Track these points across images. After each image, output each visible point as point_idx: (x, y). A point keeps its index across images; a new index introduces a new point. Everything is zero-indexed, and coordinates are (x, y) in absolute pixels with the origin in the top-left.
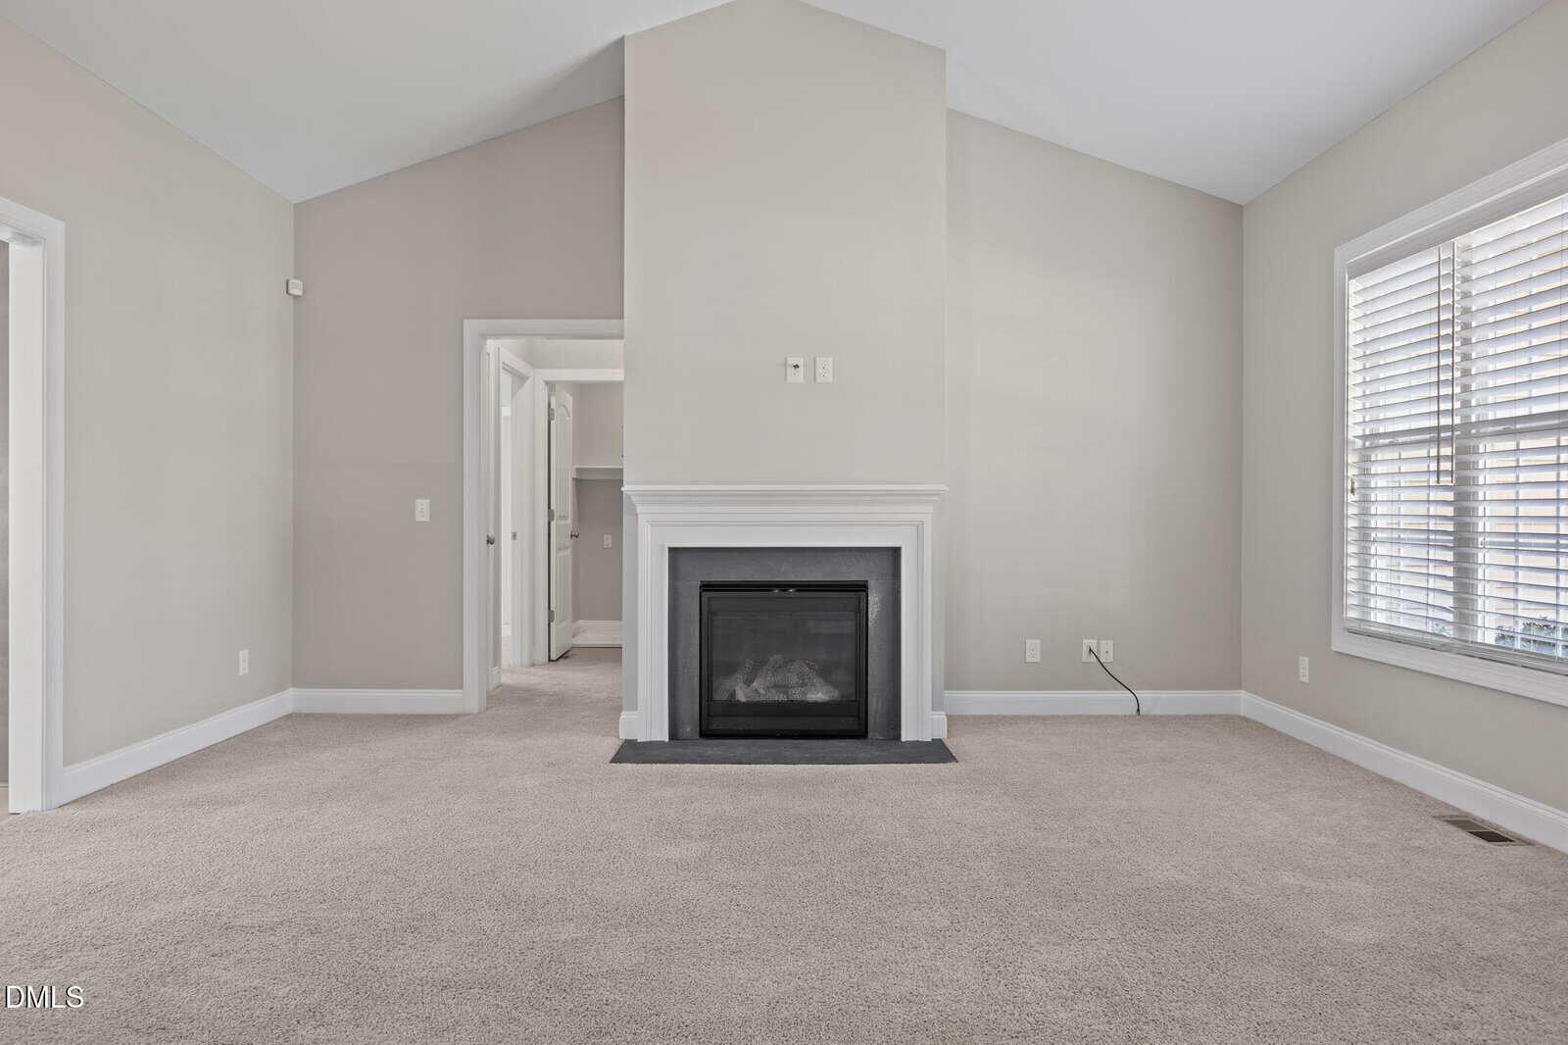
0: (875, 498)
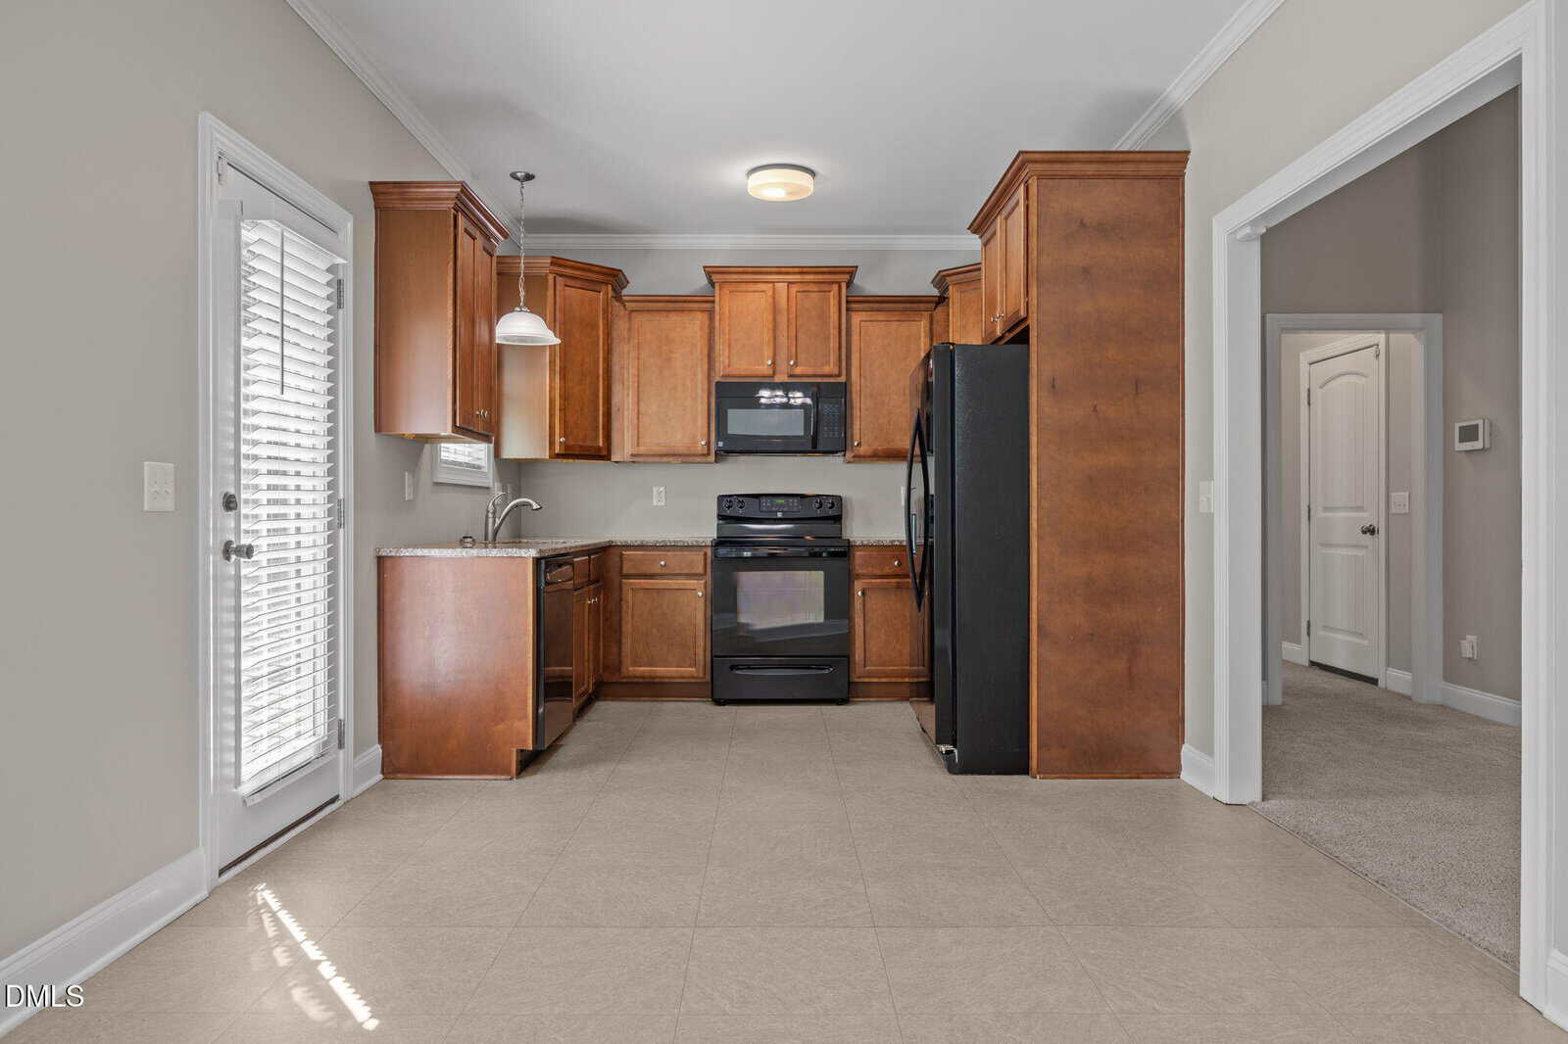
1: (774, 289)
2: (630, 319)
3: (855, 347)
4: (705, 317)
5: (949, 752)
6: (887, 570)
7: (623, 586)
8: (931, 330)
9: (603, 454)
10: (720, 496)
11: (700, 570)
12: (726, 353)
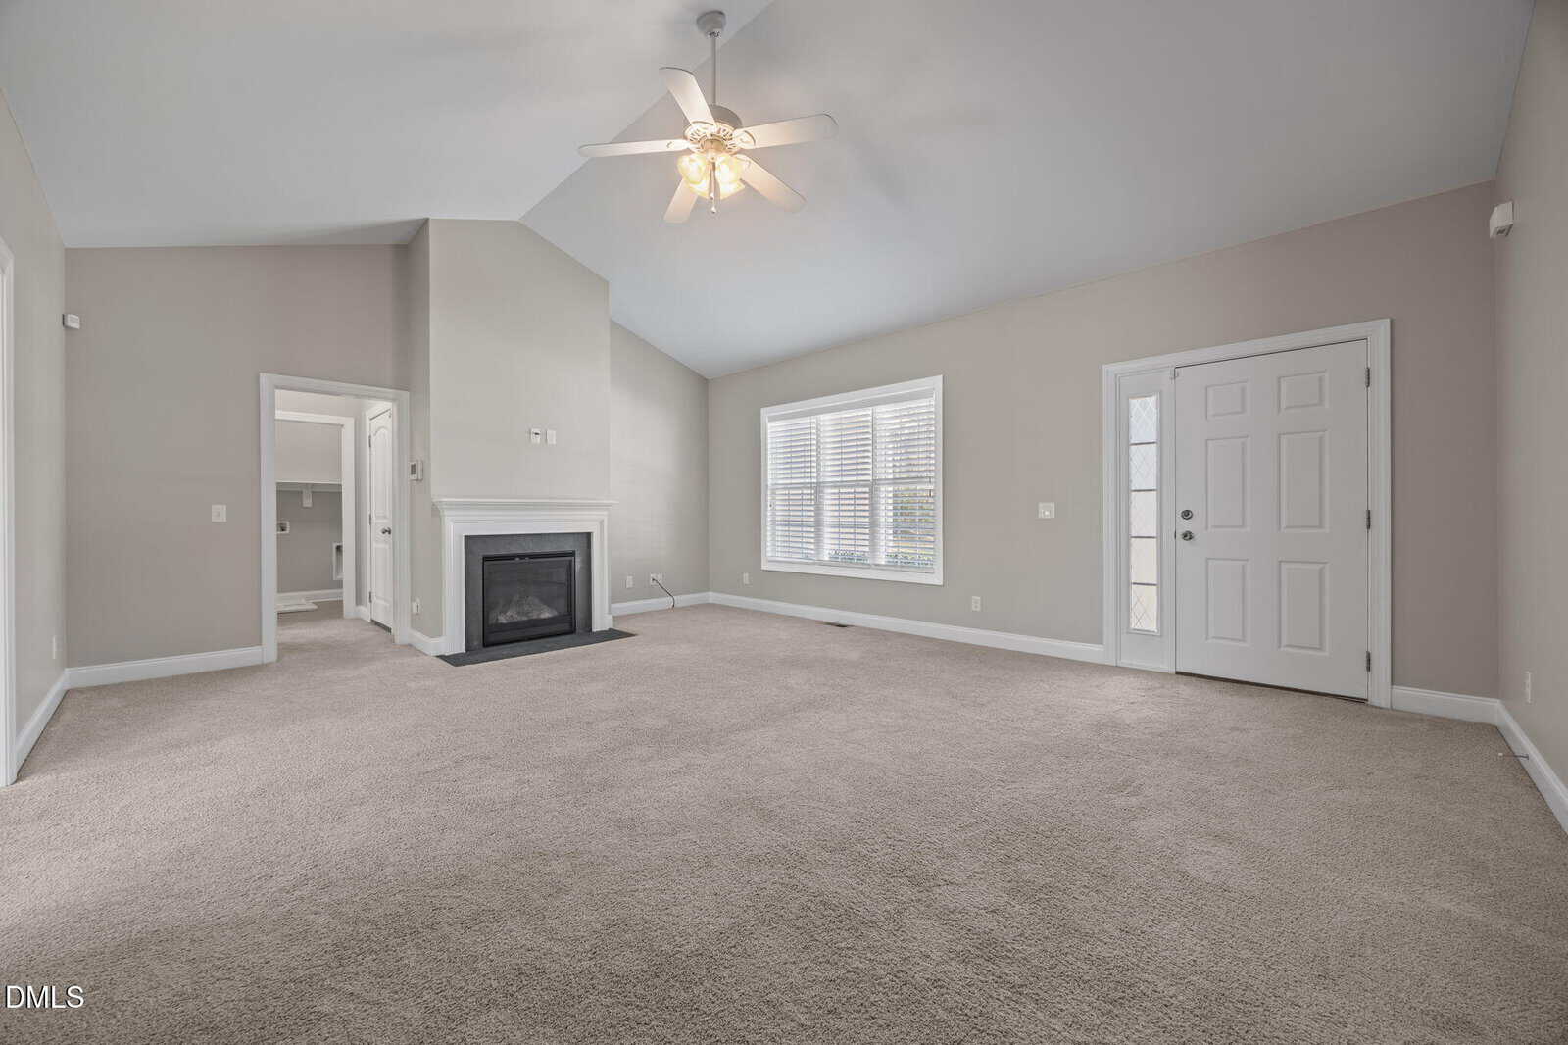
0: (583, 507)
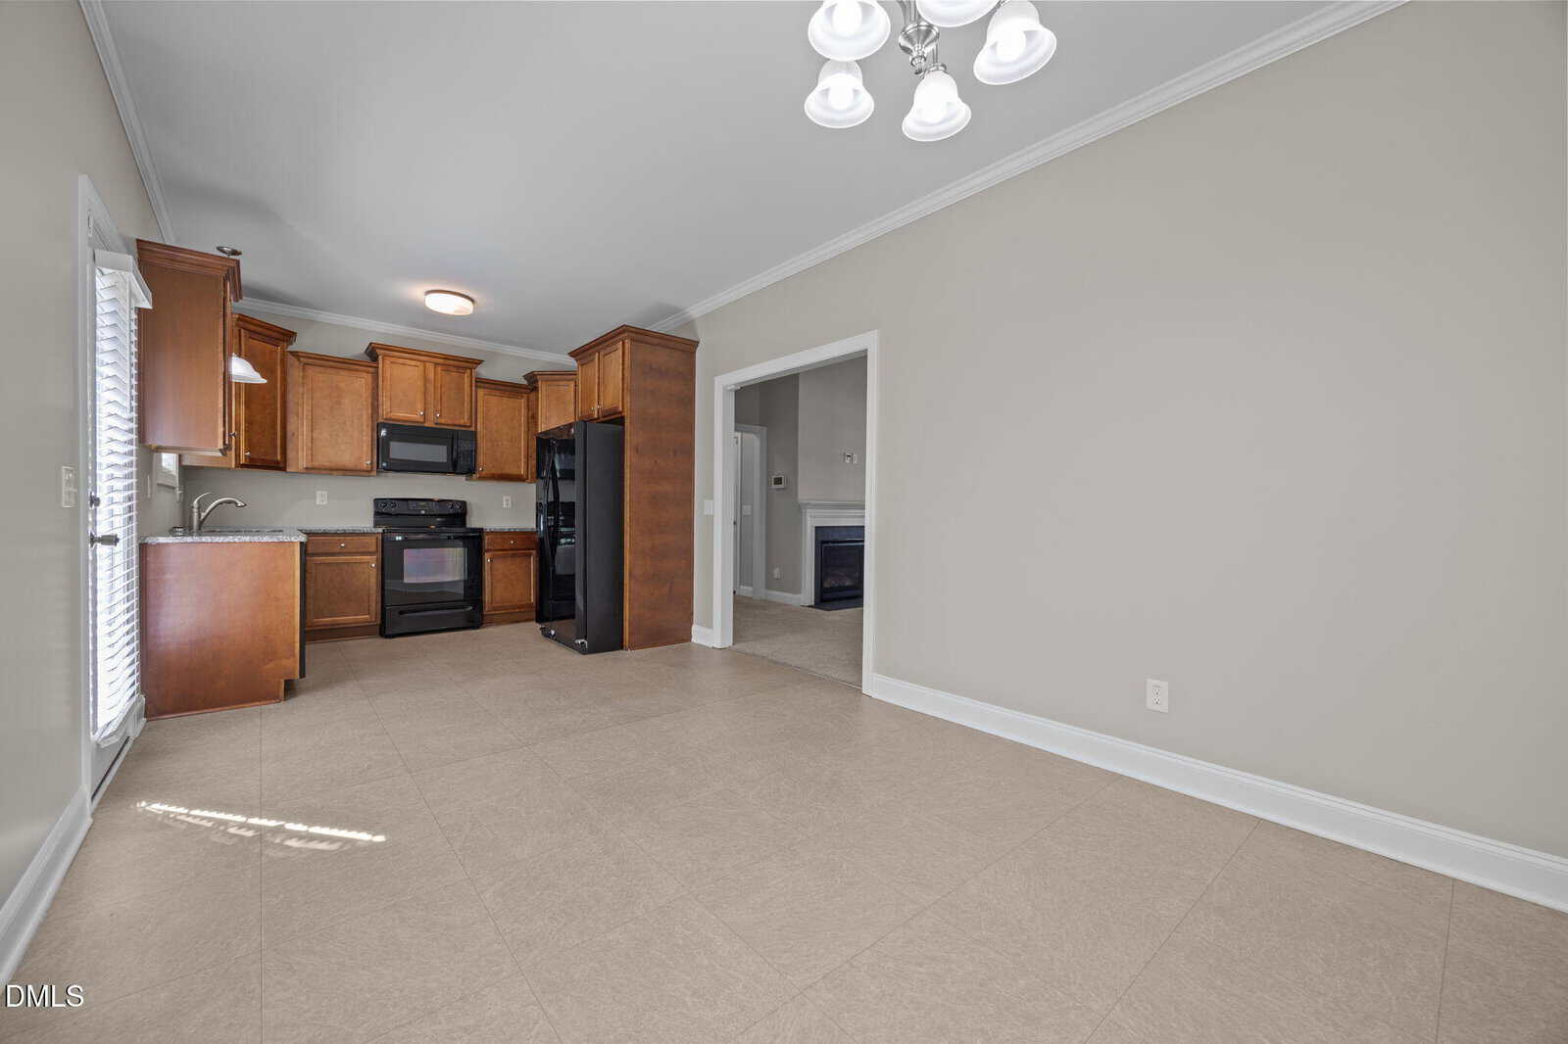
1: (425, 367)
2: (304, 369)
3: (480, 409)
4: (369, 377)
5: (582, 643)
6: (506, 547)
7: (308, 562)
8: (528, 406)
9: (280, 466)
10: (376, 500)
11: (373, 548)
12: (388, 404)
